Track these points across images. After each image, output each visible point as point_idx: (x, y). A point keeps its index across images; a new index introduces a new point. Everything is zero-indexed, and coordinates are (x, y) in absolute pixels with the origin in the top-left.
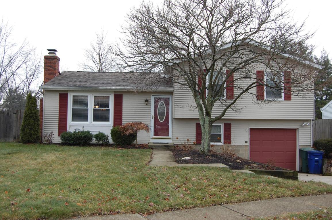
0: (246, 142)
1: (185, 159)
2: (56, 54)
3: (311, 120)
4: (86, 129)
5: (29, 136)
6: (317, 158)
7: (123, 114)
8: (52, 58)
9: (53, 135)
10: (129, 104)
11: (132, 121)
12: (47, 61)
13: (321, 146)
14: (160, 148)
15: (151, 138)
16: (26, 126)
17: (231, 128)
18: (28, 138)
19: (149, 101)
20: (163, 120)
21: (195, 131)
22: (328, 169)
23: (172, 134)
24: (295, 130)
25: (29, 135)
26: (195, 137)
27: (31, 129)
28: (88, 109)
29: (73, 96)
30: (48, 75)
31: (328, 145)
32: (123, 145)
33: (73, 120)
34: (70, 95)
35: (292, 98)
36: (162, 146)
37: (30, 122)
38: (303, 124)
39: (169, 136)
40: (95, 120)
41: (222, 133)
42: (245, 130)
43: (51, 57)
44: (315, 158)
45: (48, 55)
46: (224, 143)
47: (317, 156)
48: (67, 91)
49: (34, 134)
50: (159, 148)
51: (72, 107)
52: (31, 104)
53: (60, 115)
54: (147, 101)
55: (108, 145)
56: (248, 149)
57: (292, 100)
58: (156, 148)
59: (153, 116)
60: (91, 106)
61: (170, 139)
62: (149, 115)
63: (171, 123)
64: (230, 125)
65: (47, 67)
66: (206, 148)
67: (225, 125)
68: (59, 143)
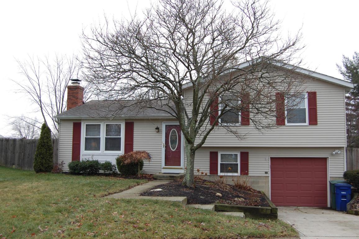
0: (266, 173)
1: (154, 191)
2: (80, 84)
3: (343, 147)
4: (95, 159)
5: (41, 165)
6: (344, 193)
7: (134, 143)
8: (75, 88)
9: (65, 164)
10: (141, 132)
11: (142, 149)
12: (70, 90)
13: (350, 178)
14: (166, 179)
15: (162, 168)
16: (38, 155)
17: (248, 157)
18: (40, 166)
19: (160, 128)
20: (176, 148)
21: (209, 161)
22: (353, 206)
23: (184, 163)
24: (325, 159)
25: (40, 163)
26: (209, 167)
27: (43, 158)
28: (100, 138)
29: (86, 125)
30: (71, 105)
31: (356, 176)
32: (128, 175)
33: (86, 149)
34: (83, 124)
35: (318, 123)
36: (167, 177)
37: (41, 151)
38: (334, 152)
39: (180, 166)
40: (107, 149)
41: (239, 162)
42: (264, 159)
43: (73, 86)
44: (342, 193)
45: (72, 84)
46: (241, 174)
47: (344, 190)
48: (81, 120)
49: (45, 163)
50: (164, 179)
51: (85, 136)
52: (44, 133)
53: (73, 144)
54: (157, 128)
55: (115, 175)
56: (269, 181)
57: (318, 125)
58: (161, 179)
59: (165, 144)
60: (103, 136)
61: (182, 169)
62: (160, 143)
63: (183, 152)
64: (247, 153)
65: (70, 97)
66: (188, 179)
67: (242, 154)
68: (67, 172)
